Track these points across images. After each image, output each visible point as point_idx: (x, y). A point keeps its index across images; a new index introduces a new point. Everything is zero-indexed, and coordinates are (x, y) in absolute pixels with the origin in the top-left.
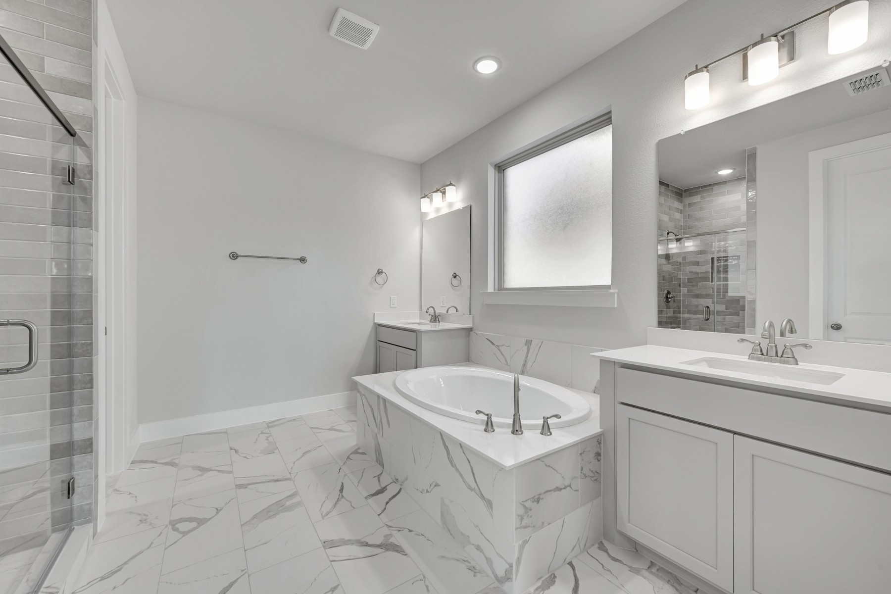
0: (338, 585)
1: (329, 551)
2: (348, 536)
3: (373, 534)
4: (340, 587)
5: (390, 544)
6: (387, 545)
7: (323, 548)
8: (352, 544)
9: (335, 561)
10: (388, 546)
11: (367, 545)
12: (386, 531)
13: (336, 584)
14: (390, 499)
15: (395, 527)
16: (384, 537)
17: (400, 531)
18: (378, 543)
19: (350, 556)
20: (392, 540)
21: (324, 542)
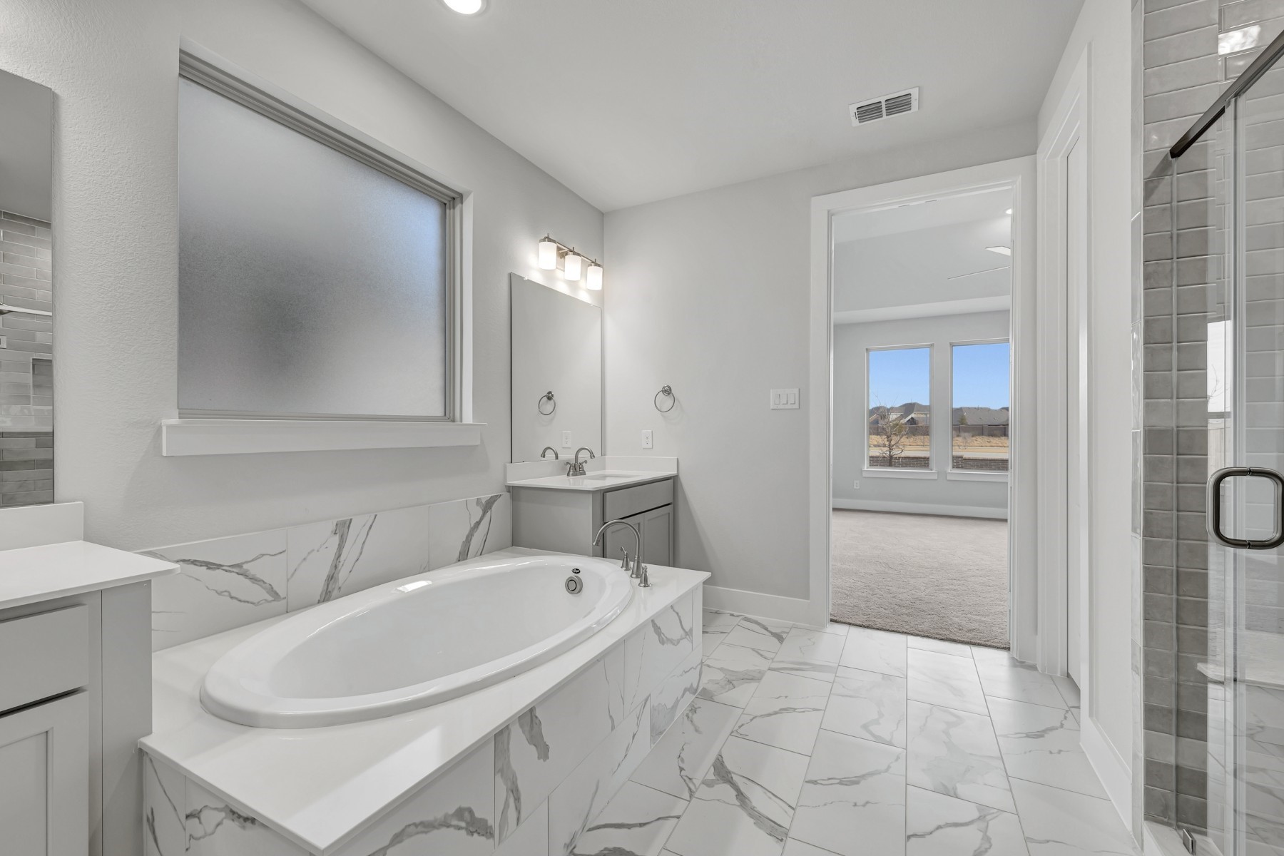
0: (807, 782)
1: (786, 825)
2: (747, 822)
3: (718, 800)
4: (807, 780)
5: (719, 775)
6: (723, 777)
7: (791, 834)
8: (753, 809)
9: (790, 806)
10: (722, 773)
11: (740, 794)
12: (703, 791)
13: (808, 784)
14: (629, 826)
15: (688, 786)
16: (713, 786)
17: (690, 779)
18: (727, 786)
19: (770, 798)
20: (711, 776)
21: (781, 840)
